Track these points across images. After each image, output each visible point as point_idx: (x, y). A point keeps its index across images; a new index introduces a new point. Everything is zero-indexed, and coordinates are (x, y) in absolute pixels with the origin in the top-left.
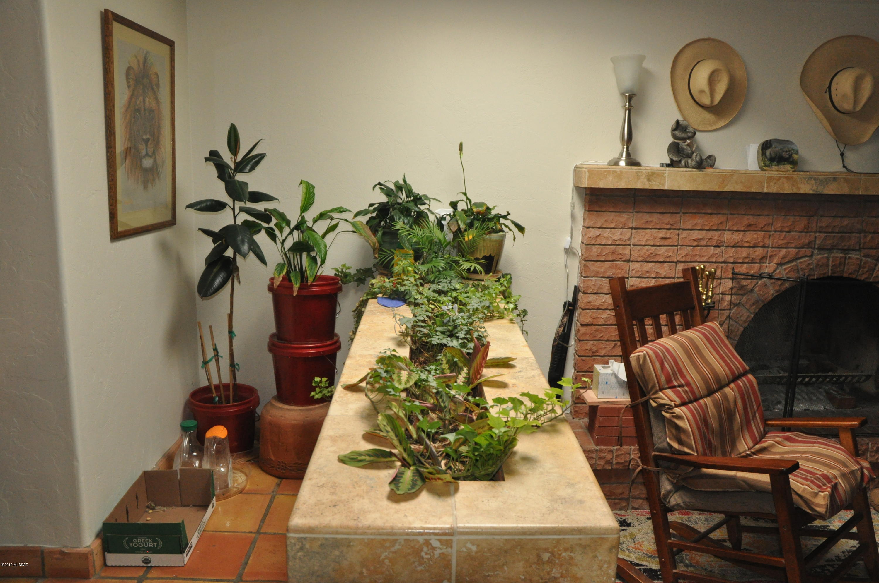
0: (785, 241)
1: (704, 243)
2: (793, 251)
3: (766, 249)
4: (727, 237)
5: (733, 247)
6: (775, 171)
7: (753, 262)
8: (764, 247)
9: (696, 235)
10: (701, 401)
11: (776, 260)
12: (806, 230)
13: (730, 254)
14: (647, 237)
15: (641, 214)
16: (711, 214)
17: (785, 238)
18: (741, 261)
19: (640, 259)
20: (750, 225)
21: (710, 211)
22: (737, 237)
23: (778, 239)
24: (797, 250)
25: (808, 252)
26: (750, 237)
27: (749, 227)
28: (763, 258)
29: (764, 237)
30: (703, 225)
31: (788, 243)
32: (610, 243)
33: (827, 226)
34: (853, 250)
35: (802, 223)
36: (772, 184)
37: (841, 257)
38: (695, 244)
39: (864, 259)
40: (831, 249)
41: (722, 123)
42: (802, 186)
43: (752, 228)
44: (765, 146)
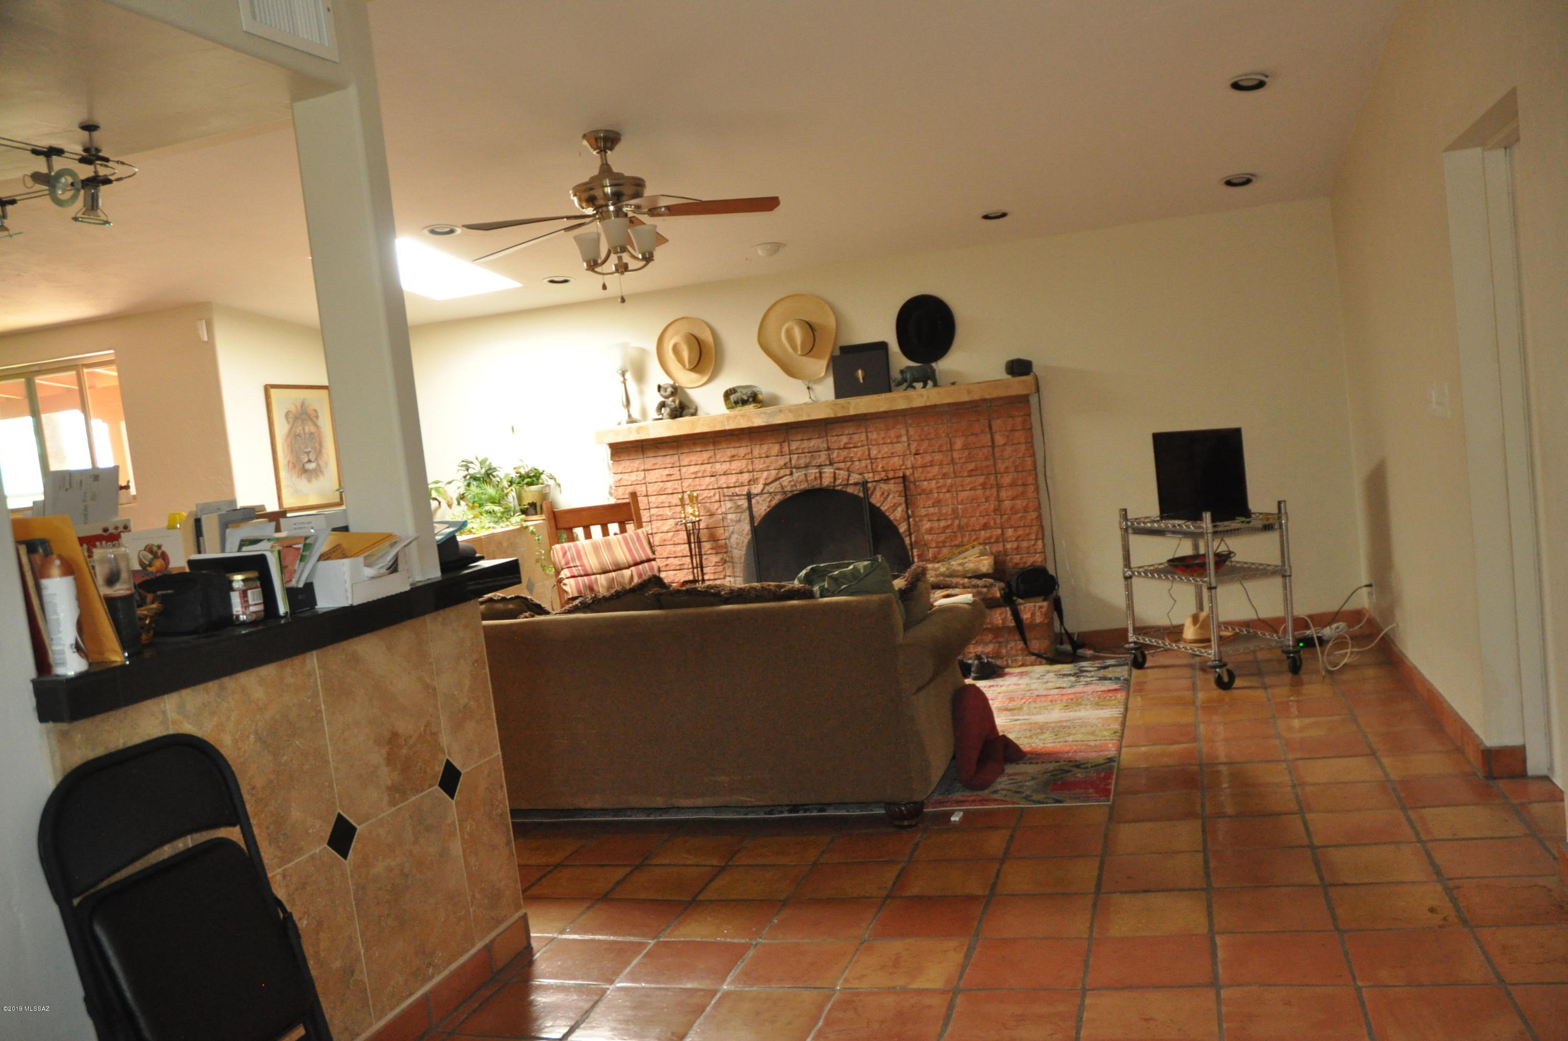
0: (765, 465)
1: (700, 475)
2: (774, 473)
3: (751, 474)
4: (720, 468)
5: (724, 474)
6: (740, 410)
7: (742, 485)
8: (748, 472)
9: (693, 469)
10: (593, 577)
11: (762, 481)
12: (781, 454)
13: (723, 481)
14: (656, 476)
15: (649, 459)
16: (701, 451)
17: (764, 463)
18: (732, 485)
19: (655, 493)
20: (733, 456)
21: (699, 450)
22: (725, 467)
23: (759, 465)
24: (776, 471)
25: (788, 471)
26: (736, 465)
27: (733, 458)
28: (750, 481)
29: (747, 465)
30: (697, 461)
31: (768, 466)
32: (629, 483)
33: (797, 449)
34: (826, 465)
35: (776, 448)
36: (731, 422)
37: (815, 473)
38: (694, 476)
39: (837, 471)
40: (807, 466)
41: (705, 379)
42: (755, 420)
43: (736, 458)
44: (727, 395)
